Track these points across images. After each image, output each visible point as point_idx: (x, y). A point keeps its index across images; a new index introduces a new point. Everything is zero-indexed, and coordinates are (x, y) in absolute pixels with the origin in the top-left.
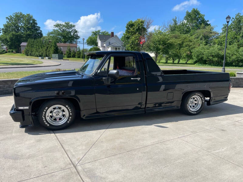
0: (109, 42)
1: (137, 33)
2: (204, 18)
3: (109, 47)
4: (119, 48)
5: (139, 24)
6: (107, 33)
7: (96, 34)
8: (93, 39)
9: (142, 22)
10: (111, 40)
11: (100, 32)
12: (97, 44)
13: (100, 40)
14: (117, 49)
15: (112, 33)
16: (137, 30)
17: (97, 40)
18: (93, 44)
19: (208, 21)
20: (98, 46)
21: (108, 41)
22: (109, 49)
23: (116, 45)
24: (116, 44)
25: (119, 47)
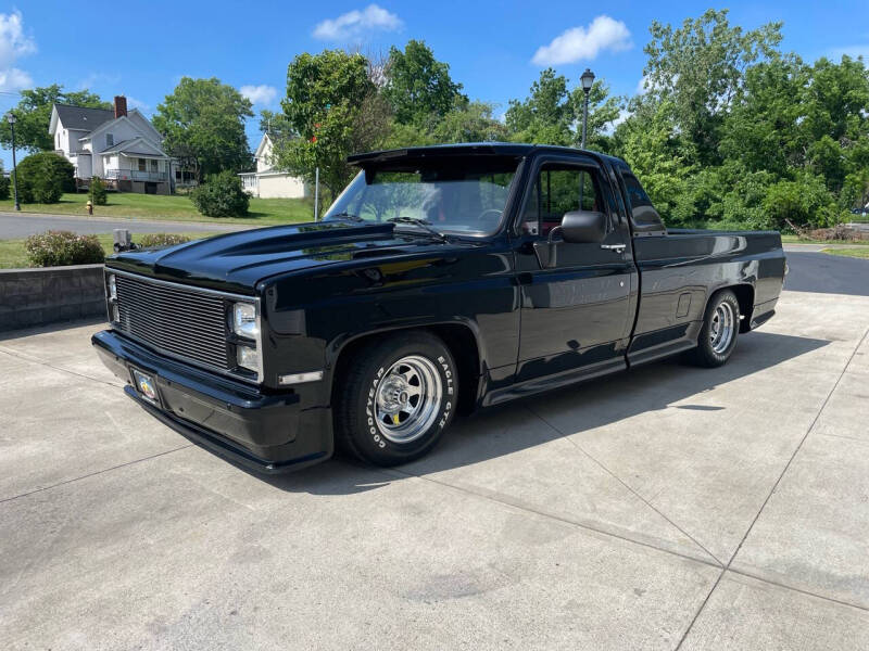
0: (110, 138)
1: (345, 102)
2: (449, 74)
3: (112, 155)
4: (154, 163)
5: (350, 68)
6: (94, 99)
7: (43, 103)
8: (30, 120)
9: (362, 62)
10: (118, 128)
11: (59, 95)
12: (47, 143)
13: (65, 126)
14: (148, 167)
15: (121, 101)
16: (344, 91)
17: (47, 126)
18: (29, 142)
19: (460, 86)
20: (57, 148)
21: (105, 129)
22: (108, 162)
23: (141, 148)
24: (141, 146)
25: (155, 158)
